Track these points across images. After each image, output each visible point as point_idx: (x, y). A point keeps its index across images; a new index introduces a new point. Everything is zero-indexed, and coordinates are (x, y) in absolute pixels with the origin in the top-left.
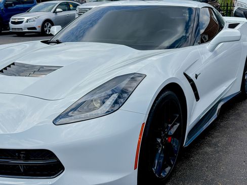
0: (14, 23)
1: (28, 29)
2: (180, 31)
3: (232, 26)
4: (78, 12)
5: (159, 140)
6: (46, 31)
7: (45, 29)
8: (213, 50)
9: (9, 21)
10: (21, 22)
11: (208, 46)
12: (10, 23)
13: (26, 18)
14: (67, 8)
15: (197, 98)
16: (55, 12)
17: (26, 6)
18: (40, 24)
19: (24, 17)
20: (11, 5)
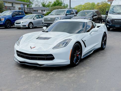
0: (16, 23)
1: (23, 26)
2: (81, 28)
3: (98, 27)
4: (44, 19)
5: (75, 55)
6: (30, 27)
7: (30, 26)
8: (90, 34)
9: (14, 23)
10: (20, 23)
11: (89, 33)
12: (15, 23)
13: (22, 22)
14: (38, 17)
15: (86, 47)
16: (34, 19)
17: (20, 16)
18: (28, 24)
19: (21, 21)
20: (15, 16)
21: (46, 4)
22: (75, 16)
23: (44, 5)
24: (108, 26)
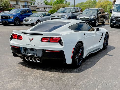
1: (31, 23)
4: (51, 17)
10: (28, 21)
12: (24, 21)
13: (30, 19)
16: (41, 17)
18: (36, 22)
20: (23, 14)
21: (49, 2)
22: (80, 14)
23: (47, 3)
24: (112, 23)
